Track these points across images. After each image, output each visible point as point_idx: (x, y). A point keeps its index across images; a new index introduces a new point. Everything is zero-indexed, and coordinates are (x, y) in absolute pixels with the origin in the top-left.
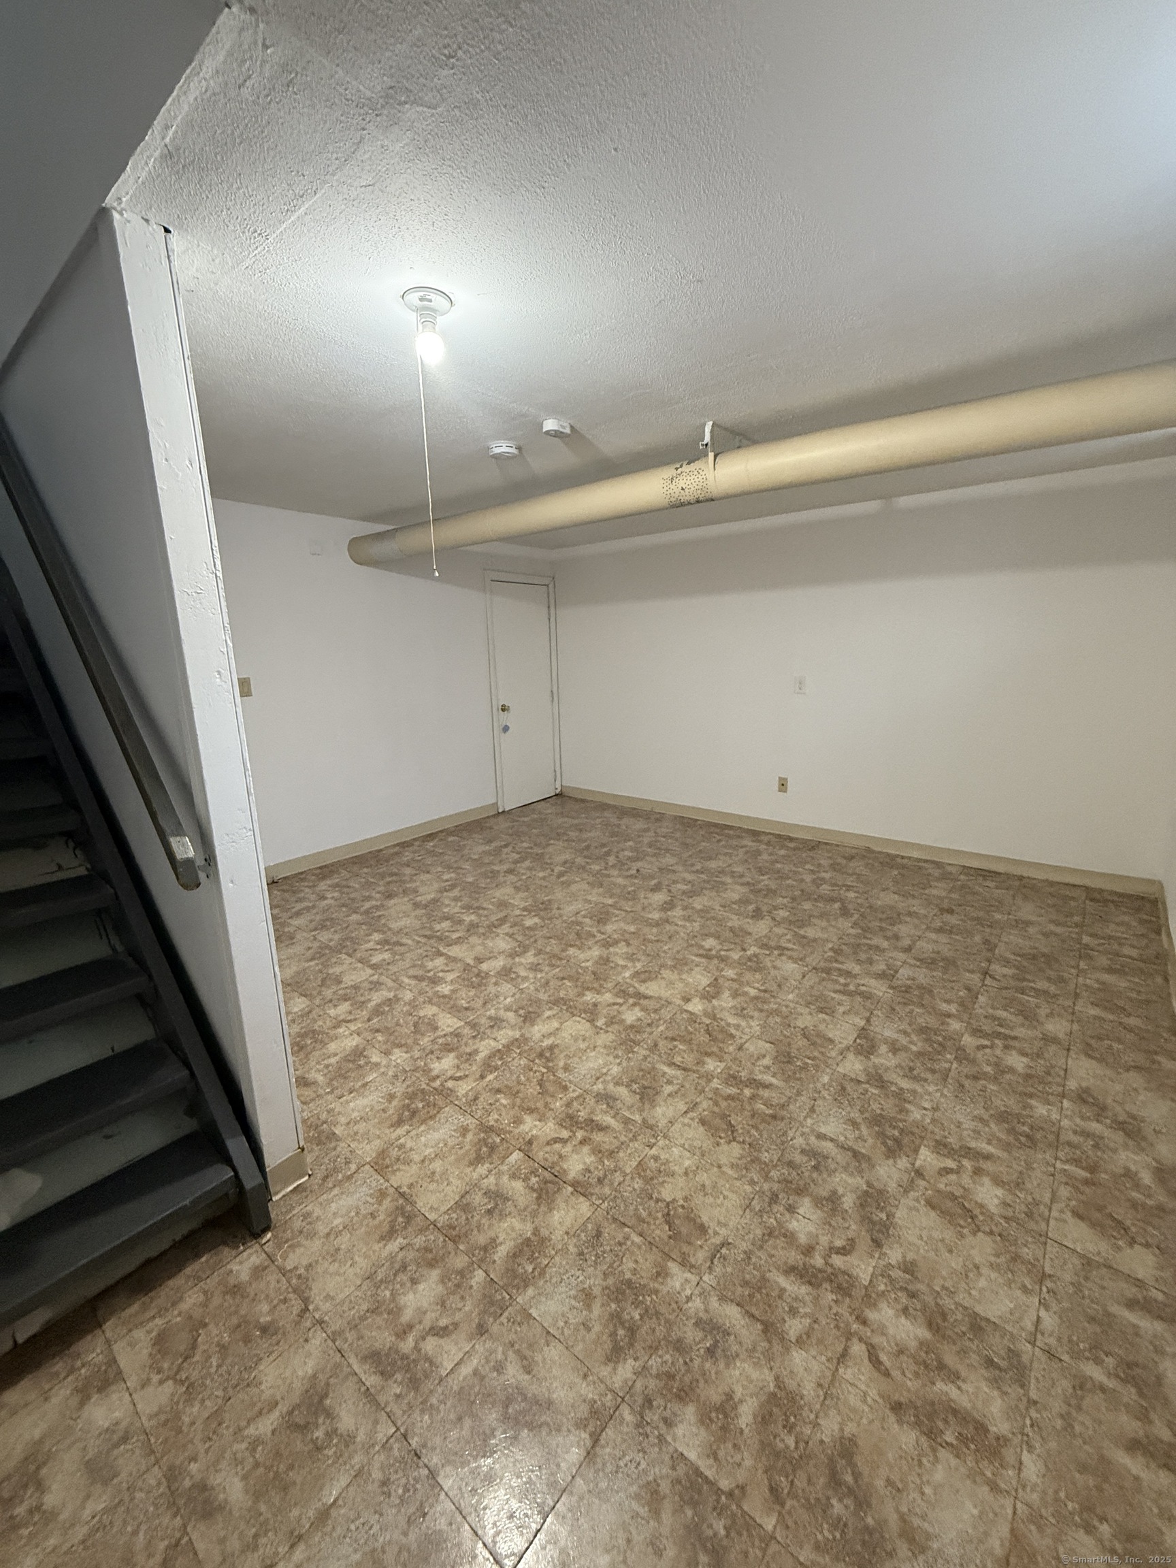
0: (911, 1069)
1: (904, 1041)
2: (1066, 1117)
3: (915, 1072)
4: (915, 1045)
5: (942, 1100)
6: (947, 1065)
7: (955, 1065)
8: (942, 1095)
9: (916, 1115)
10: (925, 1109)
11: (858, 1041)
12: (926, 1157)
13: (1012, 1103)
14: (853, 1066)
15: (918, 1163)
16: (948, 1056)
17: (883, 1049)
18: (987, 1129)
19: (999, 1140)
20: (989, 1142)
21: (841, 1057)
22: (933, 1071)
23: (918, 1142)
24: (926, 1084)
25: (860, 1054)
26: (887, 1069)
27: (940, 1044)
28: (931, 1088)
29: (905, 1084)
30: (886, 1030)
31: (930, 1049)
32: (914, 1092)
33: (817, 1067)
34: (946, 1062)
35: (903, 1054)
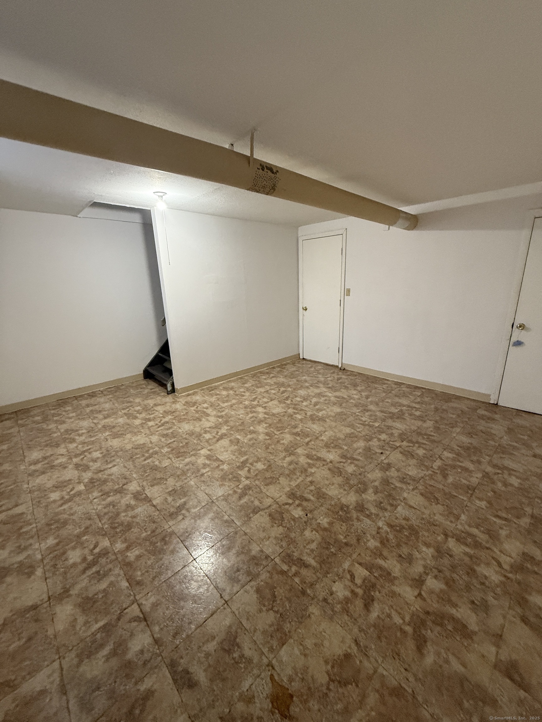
0: (114, 506)
1: (130, 513)
2: (37, 549)
3: (111, 507)
4: (124, 516)
5: (92, 507)
6: (103, 522)
7: (100, 525)
8: (94, 509)
9: (96, 494)
10: (95, 499)
11: (145, 495)
12: (82, 487)
13: (64, 533)
14: (133, 487)
15: (82, 484)
16: (106, 526)
17: (133, 502)
18: (68, 513)
19: (61, 514)
20: (64, 510)
21: (141, 485)
22: (105, 514)
23: (88, 488)
24: (103, 506)
25: (137, 492)
26: (122, 497)
27: (116, 528)
28: (100, 507)
29: (110, 499)
30: (142, 510)
31: (116, 521)
32: (104, 500)
33: (142, 476)
34: (105, 522)
35: (124, 508)
